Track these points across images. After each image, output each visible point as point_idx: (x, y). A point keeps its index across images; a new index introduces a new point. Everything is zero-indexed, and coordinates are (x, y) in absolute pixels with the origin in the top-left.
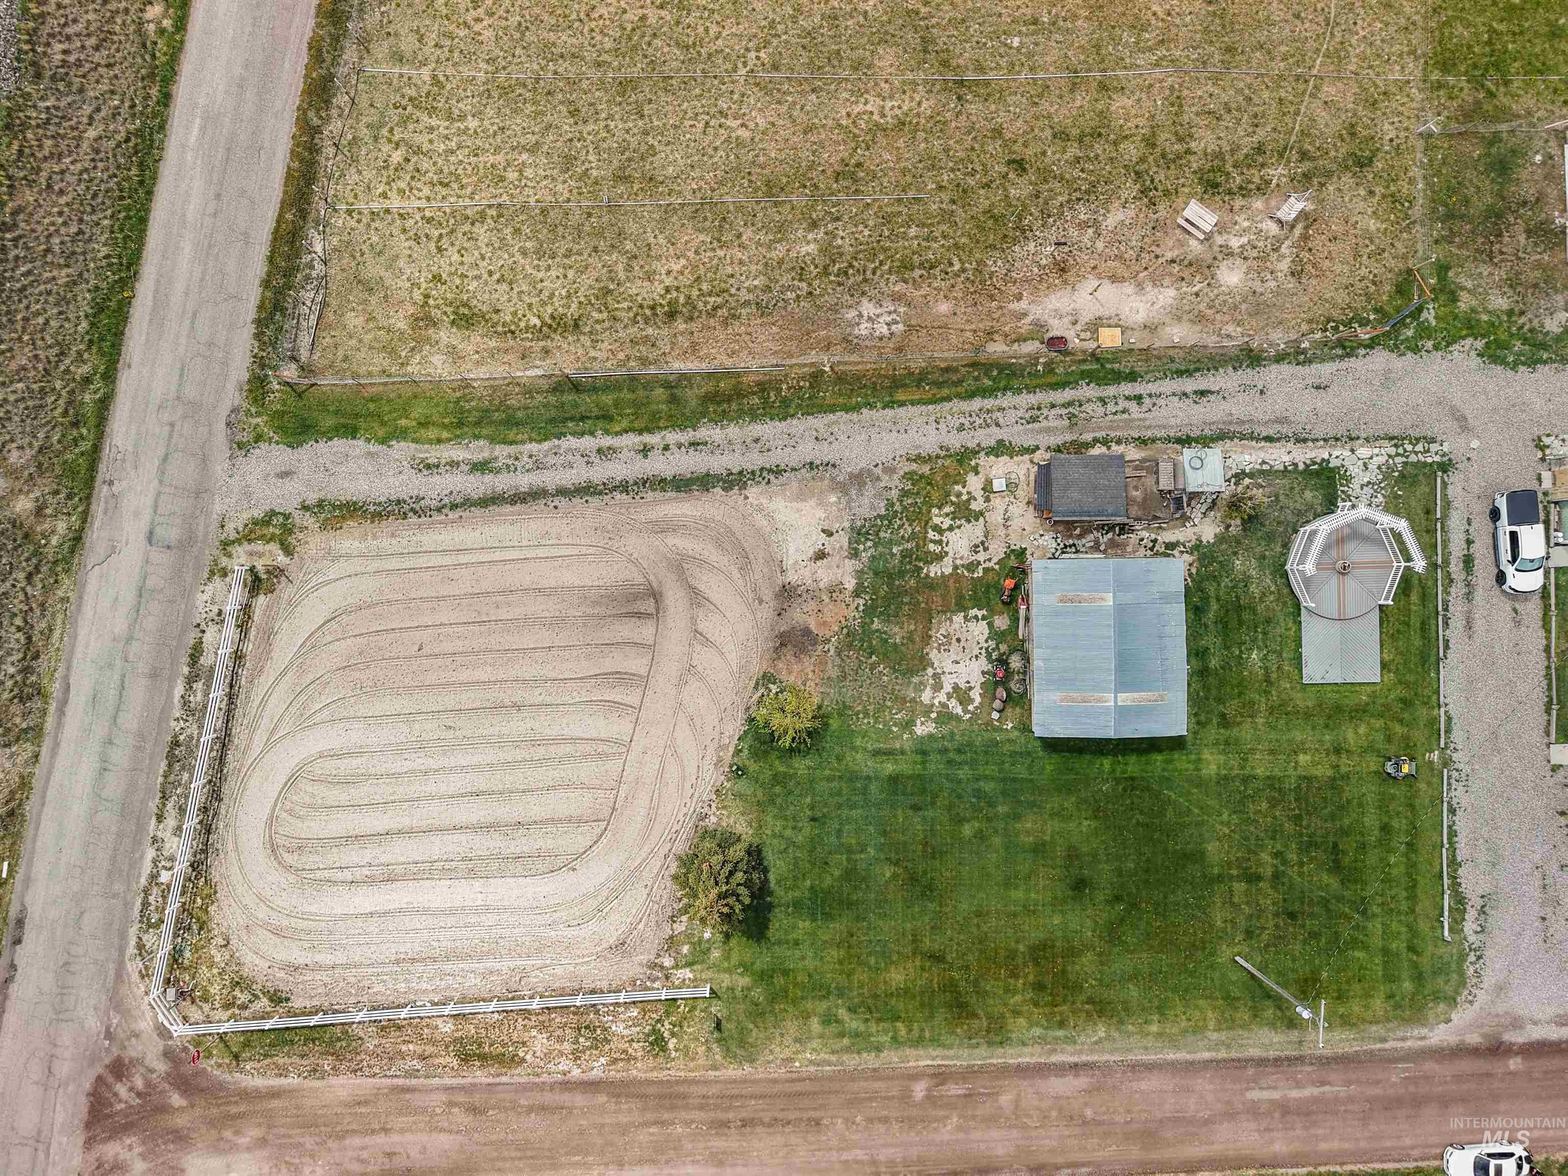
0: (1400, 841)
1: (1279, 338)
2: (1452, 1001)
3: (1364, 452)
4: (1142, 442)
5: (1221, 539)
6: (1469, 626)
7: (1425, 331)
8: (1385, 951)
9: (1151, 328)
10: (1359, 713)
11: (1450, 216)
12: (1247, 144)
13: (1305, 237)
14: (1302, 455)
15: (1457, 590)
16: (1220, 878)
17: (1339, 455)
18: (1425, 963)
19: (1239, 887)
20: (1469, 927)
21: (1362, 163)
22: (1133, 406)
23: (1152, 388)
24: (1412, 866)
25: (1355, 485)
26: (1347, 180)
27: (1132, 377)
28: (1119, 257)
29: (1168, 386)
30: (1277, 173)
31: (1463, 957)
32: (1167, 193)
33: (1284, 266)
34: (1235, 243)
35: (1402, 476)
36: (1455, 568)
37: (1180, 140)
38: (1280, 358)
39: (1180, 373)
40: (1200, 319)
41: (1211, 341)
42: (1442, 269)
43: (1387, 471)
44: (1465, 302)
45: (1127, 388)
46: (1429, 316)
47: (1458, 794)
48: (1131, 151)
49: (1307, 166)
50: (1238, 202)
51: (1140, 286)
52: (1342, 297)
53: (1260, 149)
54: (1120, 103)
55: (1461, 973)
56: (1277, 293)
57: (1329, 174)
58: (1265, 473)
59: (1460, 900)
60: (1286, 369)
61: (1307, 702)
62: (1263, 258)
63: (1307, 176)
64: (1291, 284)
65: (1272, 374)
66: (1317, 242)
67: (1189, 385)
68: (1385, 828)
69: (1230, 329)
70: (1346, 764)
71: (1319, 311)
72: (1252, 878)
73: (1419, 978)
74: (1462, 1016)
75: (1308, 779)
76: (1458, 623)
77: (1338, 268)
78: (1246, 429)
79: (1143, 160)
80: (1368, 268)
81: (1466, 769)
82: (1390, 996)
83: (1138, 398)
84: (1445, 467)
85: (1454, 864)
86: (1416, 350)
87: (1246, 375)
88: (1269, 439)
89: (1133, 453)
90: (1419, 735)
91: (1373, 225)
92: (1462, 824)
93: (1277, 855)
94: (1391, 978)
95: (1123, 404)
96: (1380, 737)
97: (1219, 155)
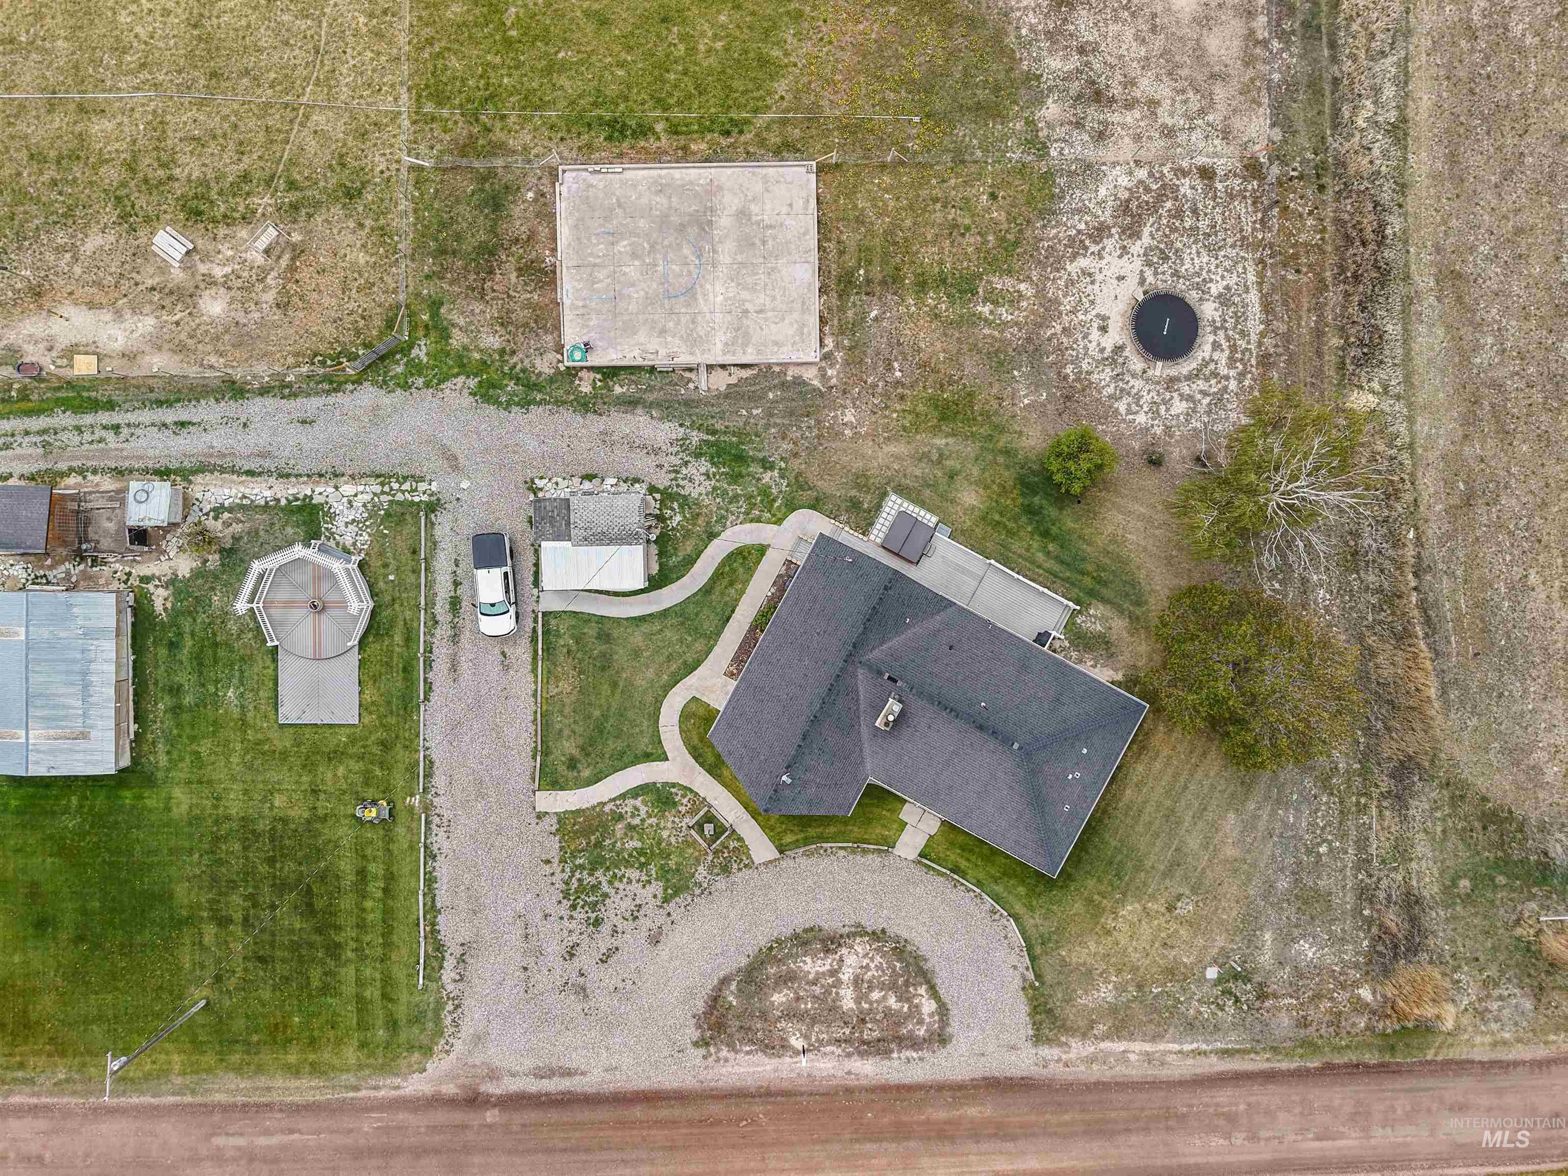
0: (375, 888)
1: (263, 371)
2: (427, 1051)
3: (348, 489)
4: (119, 473)
5: (197, 574)
6: (454, 668)
7: (416, 368)
8: (360, 999)
9: (129, 356)
10: (335, 756)
11: (442, 252)
12: (233, 171)
13: (292, 268)
14: (285, 491)
15: (443, 632)
16: (189, 921)
17: (322, 492)
18: (401, 1012)
19: (210, 931)
20: (448, 974)
21: (351, 195)
22: (110, 436)
23: (131, 417)
24: (388, 913)
25: (340, 522)
26: (337, 211)
27: (110, 406)
28: (98, 284)
29: (146, 416)
30: (263, 202)
31: (439, 1006)
32: (147, 220)
33: (270, 297)
34: (219, 272)
35: (388, 515)
36: (441, 609)
37: (164, 166)
38: (264, 391)
39: (160, 403)
40: (181, 349)
41: (193, 371)
42: (435, 305)
43: (372, 510)
44: (458, 340)
45: (105, 417)
46: (420, 352)
47: (439, 840)
48: (111, 174)
49: (293, 196)
50: (222, 231)
51: (119, 314)
52: (329, 331)
53: (245, 177)
54: (98, 127)
55: (438, 1020)
56: (261, 324)
57: (317, 205)
58: (245, 508)
59: (439, 947)
60: (270, 403)
61: (282, 742)
62: (247, 288)
63: (295, 207)
64: (277, 316)
65: (256, 407)
66: (304, 274)
67: (169, 416)
68: (362, 873)
69: (213, 359)
70: (324, 805)
71: (306, 344)
72: (223, 922)
73: (393, 1025)
74: (438, 1066)
75: (285, 821)
76: (441, 665)
77: (326, 301)
78: (227, 462)
79: (123, 184)
80: (356, 302)
81: (447, 814)
82: (363, 1045)
83: (116, 428)
84: (433, 507)
85: (432, 909)
86: (406, 387)
87: (229, 407)
88: (250, 473)
89: (108, 484)
90: (399, 780)
91: (362, 258)
92: (443, 870)
93: (251, 897)
94: (363, 1026)
95: (99, 433)
96: (358, 779)
97: (204, 183)
